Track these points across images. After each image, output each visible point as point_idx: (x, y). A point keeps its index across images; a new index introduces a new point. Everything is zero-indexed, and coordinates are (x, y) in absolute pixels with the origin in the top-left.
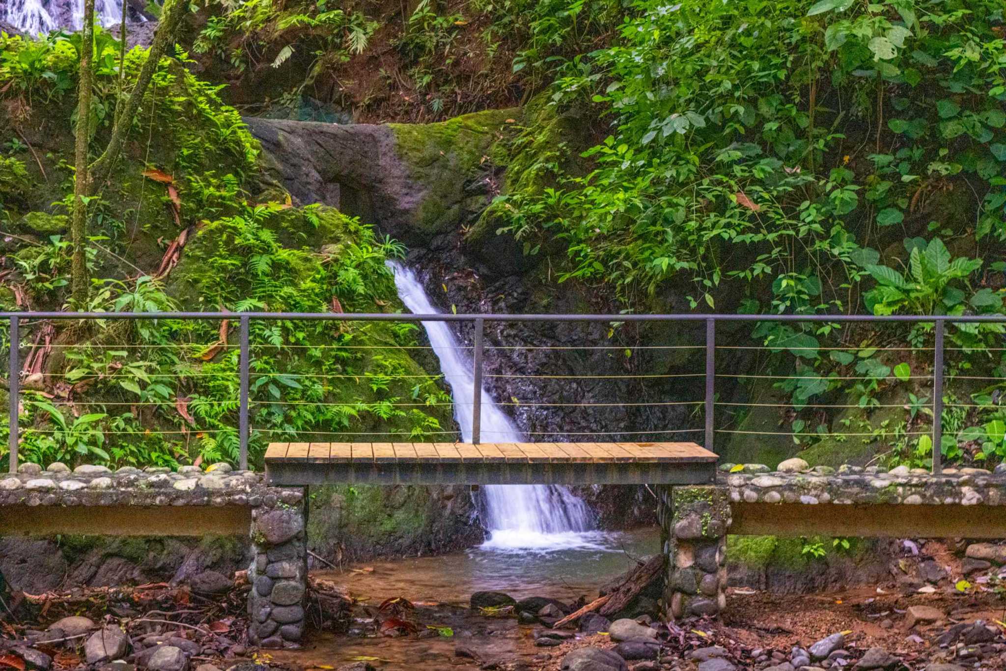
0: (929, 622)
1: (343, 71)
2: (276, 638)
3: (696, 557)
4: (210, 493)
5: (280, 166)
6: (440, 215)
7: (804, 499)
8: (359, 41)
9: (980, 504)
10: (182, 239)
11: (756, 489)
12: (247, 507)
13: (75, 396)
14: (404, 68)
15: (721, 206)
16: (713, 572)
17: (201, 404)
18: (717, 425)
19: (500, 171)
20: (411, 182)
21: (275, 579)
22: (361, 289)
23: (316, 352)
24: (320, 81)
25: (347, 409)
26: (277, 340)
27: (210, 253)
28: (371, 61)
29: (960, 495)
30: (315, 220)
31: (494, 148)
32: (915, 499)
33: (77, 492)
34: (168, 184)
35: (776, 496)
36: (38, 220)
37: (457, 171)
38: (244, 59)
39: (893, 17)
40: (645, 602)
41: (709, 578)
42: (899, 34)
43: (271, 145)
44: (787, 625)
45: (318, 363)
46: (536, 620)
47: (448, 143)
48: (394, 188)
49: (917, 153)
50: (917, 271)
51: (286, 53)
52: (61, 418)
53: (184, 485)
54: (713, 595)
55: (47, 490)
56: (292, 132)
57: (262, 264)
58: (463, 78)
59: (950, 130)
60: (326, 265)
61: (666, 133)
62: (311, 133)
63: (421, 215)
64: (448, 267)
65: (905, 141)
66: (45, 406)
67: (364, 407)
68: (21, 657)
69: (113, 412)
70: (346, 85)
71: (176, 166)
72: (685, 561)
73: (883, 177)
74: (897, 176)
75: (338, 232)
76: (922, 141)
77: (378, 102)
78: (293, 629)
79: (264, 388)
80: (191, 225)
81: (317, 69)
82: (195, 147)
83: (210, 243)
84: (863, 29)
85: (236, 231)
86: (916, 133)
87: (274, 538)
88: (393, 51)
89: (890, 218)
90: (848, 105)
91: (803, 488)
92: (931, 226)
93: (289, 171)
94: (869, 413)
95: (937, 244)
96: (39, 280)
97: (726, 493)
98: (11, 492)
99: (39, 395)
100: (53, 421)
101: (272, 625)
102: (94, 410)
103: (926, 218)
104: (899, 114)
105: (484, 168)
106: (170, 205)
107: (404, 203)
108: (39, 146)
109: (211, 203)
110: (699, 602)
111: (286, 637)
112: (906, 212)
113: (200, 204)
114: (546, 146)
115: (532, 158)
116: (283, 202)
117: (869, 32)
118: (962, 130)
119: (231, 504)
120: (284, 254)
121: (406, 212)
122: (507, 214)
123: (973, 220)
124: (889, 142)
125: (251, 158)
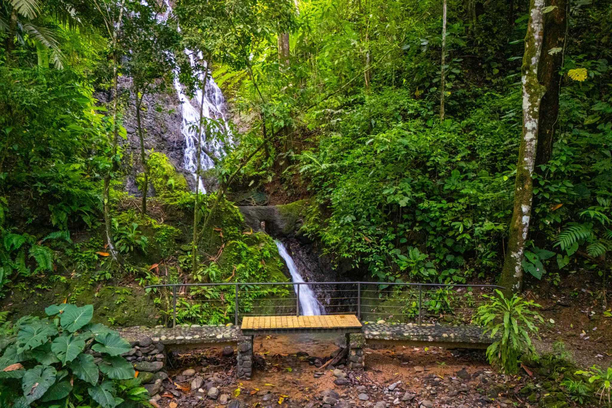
0: (420, 372)
1: (266, 185)
2: (244, 377)
3: (356, 352)
4: (226, 339)
5: (249, 221)
6: (290, 228)
7: (386, 338)
8: (270, 179)
9: (433, 341)
10: (223, 246)
11: (372, 335)
12: (236, 342)
13: (193, 298)
14: (282, 184)
15: (360, 240)
16: (361, 356)
17: (227, 296)
18: (361, 311)
19: (304, 217)
20: (282, 221)
21: (244, 361)
22: (269, 256)
23: (258, 276)
24: (261, 187)
25: (266, 292)
26: (247, 275)
27: (230, 250)
28: (273, 182)
29: (428, 338)
30: (258, 237)
31: (303, 211)
32: (415, 339)
33: (190, 340)
34: (219, 231)
35: (378, 337)
36: (184, 247)
37: (293, 217)
38: (242, 181)
39: (405, 194)
40: (343, 361)
41: (360, 358)
42: (407, 199)
43: (247, 215)
44: (381, 369)
45: (258, 279)
46: (314, 364)
47: (291, 210)
48: (278, 223)
49: (410, 223)
50: (411, 256)
51: (252, 182)
52: (189, 306)
53: (219, 337)
54: (361, 363)
55: (181, 340)
56: (253, 210)
57: (244, 254)
58: (295, 187)
59: (419, 218)
60: (261, 251)
61: (346, 221)
62: (257, 209)
63: (285, 229)
64: (292, 242)
65: (407, 220)
66: (184, 303)
67: (269, 290)
68: (172, 393)
69: (203, 302)
70: (267, 189)
71: (222, 226)
72: (353, 353)
73: (401, 230)
74: (405, 230)
75: (264, 240)
76: (411, 220)
77: (275, 192)
78: (249, 374)
79: (244, 288)
80: (226, 242)
81: (260, 184)
82: (227, 220)
83: (231, 247)
84: (397, 199)
85: (237, 244)
86: (410, 218)
87: (244, 350)
88: (279, 180)
89: (404, 241)
90: (391, 209)
91: (385, 335)
92: (414, 243)
93: (252, 222)
94: (399, 294)
95: (416, 249)
96: (184, 265)
97: (364, 336)
98: (172, 341)
99: (183, 299)
100: (186, 306)
101: (243, 373)
102: (198, 303)
103: (412, 241)
104: (405, 213)
105: (301, 216)
106: (220, 237)
107: (281, 226)
108: (186, 224)
109: (231, 235)
110: (358, 364)
111: (247, 376)
112: (407, 239)
113: (228, 236)
114: (315, 212)
115: (312, 215)
116: (250, 231)
117: (398, 199)
118: (422, 219)
119: (232, 342)
120: (250, 249)
121: (281, 229)
122: (306, 230)
123: (425, 241)
124: (403, 221)
125: (242, 220)
